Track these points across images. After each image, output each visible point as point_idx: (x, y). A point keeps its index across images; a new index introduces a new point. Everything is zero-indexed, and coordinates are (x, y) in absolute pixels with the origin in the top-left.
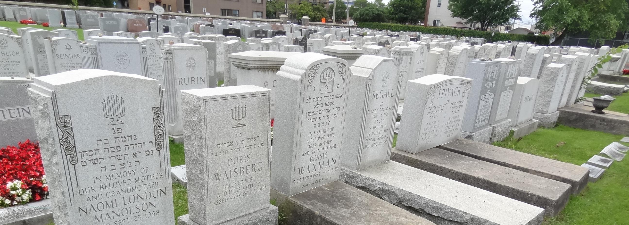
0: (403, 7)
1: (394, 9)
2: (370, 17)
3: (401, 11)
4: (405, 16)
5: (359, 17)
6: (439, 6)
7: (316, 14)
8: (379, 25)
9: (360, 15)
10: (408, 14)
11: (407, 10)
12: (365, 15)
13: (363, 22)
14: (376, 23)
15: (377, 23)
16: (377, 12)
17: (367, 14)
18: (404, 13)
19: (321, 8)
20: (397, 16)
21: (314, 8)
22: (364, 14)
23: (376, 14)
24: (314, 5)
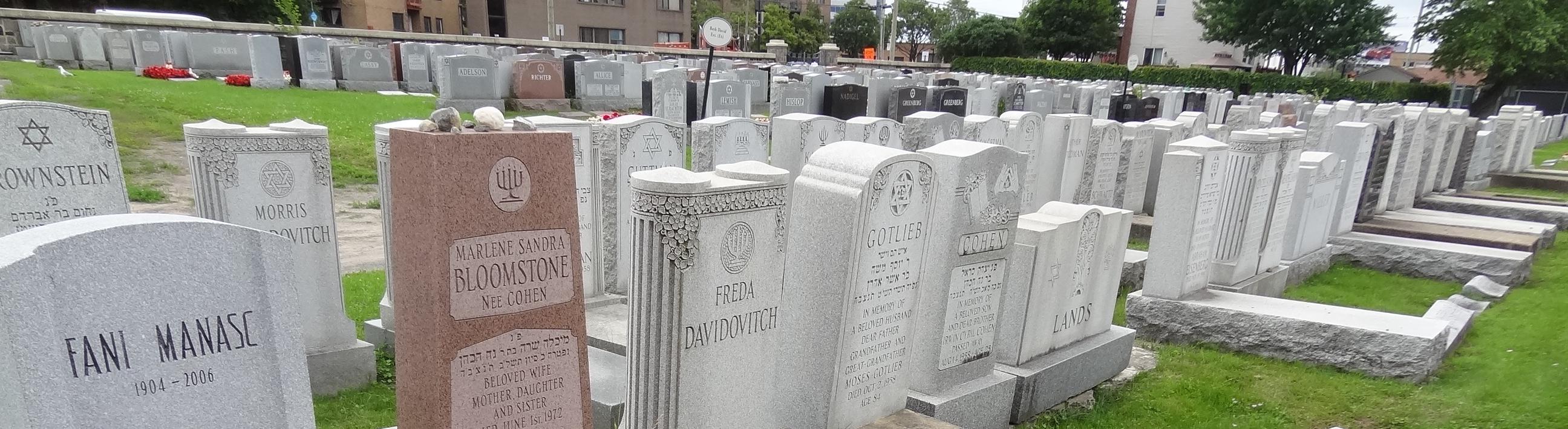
0: (1069, 16)
1: (1044, 22)
2: (987, 42)
3: (1062, 27)
4: (1074, 38)
5: (957, 43)
6: (1160, 12)
7: (803, 38)
8: (1010, 62)
9: (959, 38)
10: (1079, 35)
11: (1078, 23)
12: (974, 38)
13: (967, 55)
14: (1003, 59)
15: (1006, 57)
16: (1003, 30)
17: (979, 36)
18: (1072, 33)
19: (813, 21)
20: (1052, 39)
21: (795, 22)
22: (970, 36)
23: (1002, 36)
24: (795, 15)
